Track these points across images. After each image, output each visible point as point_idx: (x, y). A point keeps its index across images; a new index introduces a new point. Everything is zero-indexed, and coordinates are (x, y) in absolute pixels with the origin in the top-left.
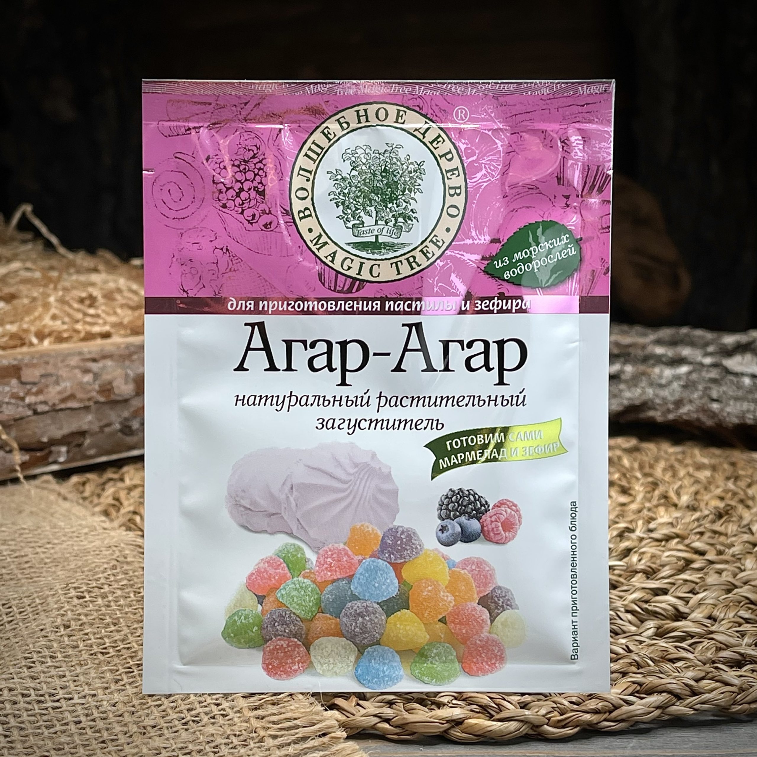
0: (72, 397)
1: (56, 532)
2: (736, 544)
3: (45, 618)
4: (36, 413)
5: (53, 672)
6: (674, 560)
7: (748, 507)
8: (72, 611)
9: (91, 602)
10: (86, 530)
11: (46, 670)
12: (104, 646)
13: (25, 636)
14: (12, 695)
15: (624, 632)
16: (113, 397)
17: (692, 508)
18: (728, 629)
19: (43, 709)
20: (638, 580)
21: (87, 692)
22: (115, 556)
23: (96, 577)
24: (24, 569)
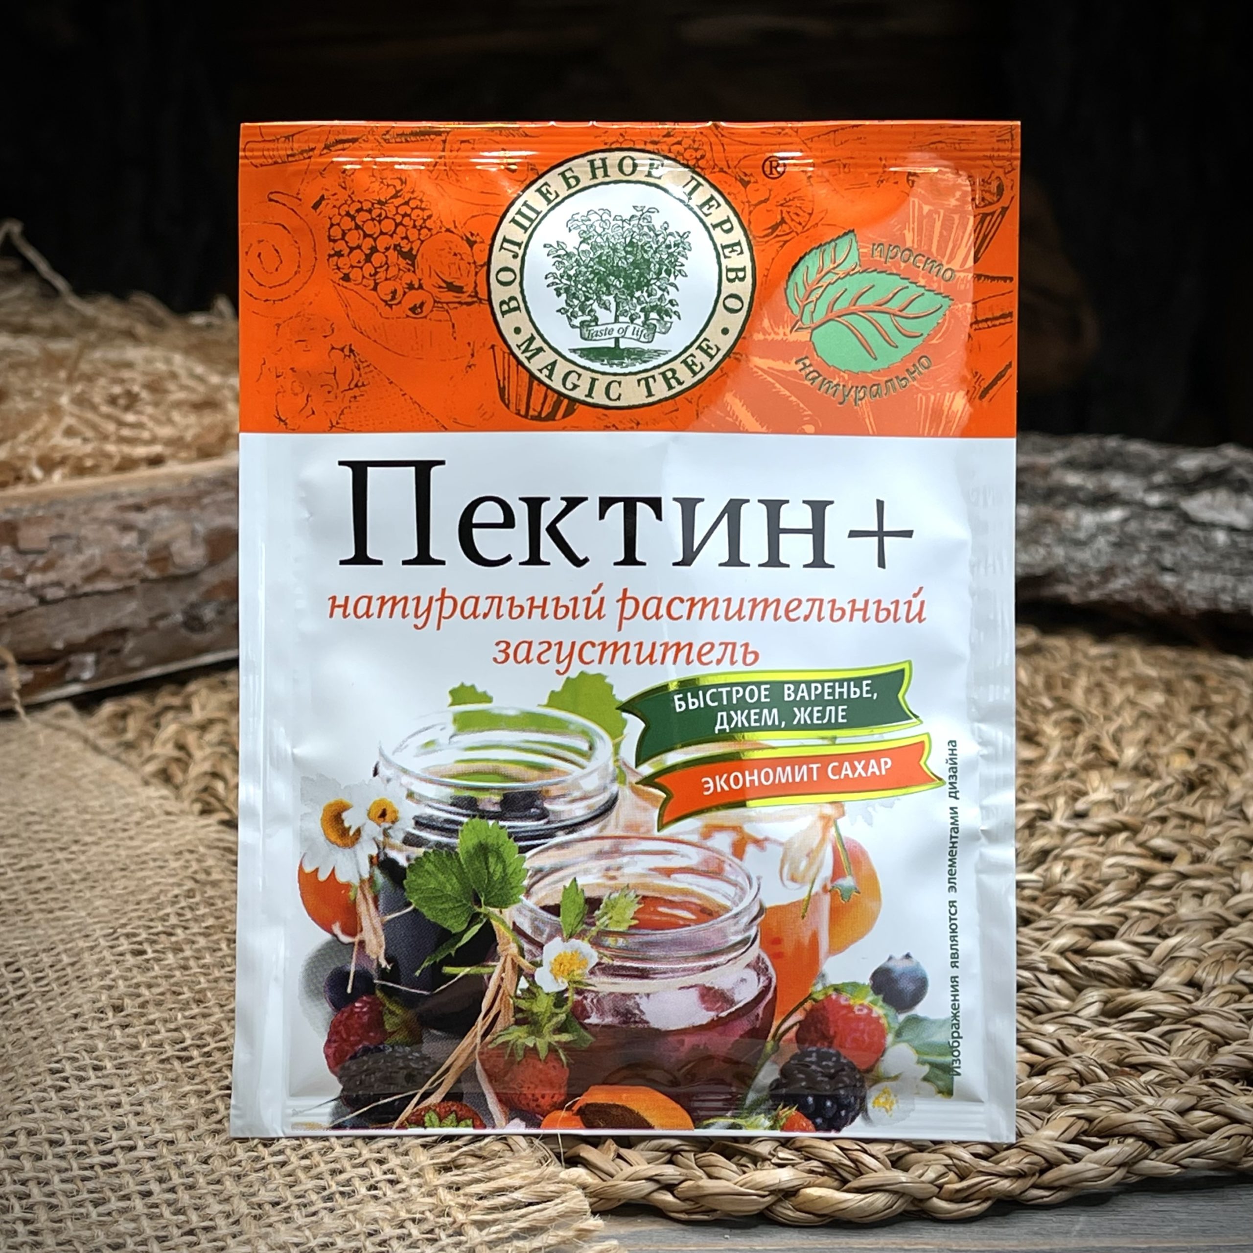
0: (103, 573)
1: (86, 821)
2: (1222, 840)
3: (79, 993)
4: (43, 601)
5: (101, 1097)
6: (1122, 872)
7: (1237, 770)
8: (126, 979)
9: (158, 960)
10: (137, 816)
11: (88, 1093)
12: (183, 1045)
13: (49, 1027)
14: (34, 1144)
15: (1050, 1010)
16: (172, 571)
17: (1144, 772)
18: (1223, 1006)
19: (86, 1169)
20: (1064, 910)
21: (158, 1135)
22: (190, 870)
23: (161, 913)
24: (36, 892)
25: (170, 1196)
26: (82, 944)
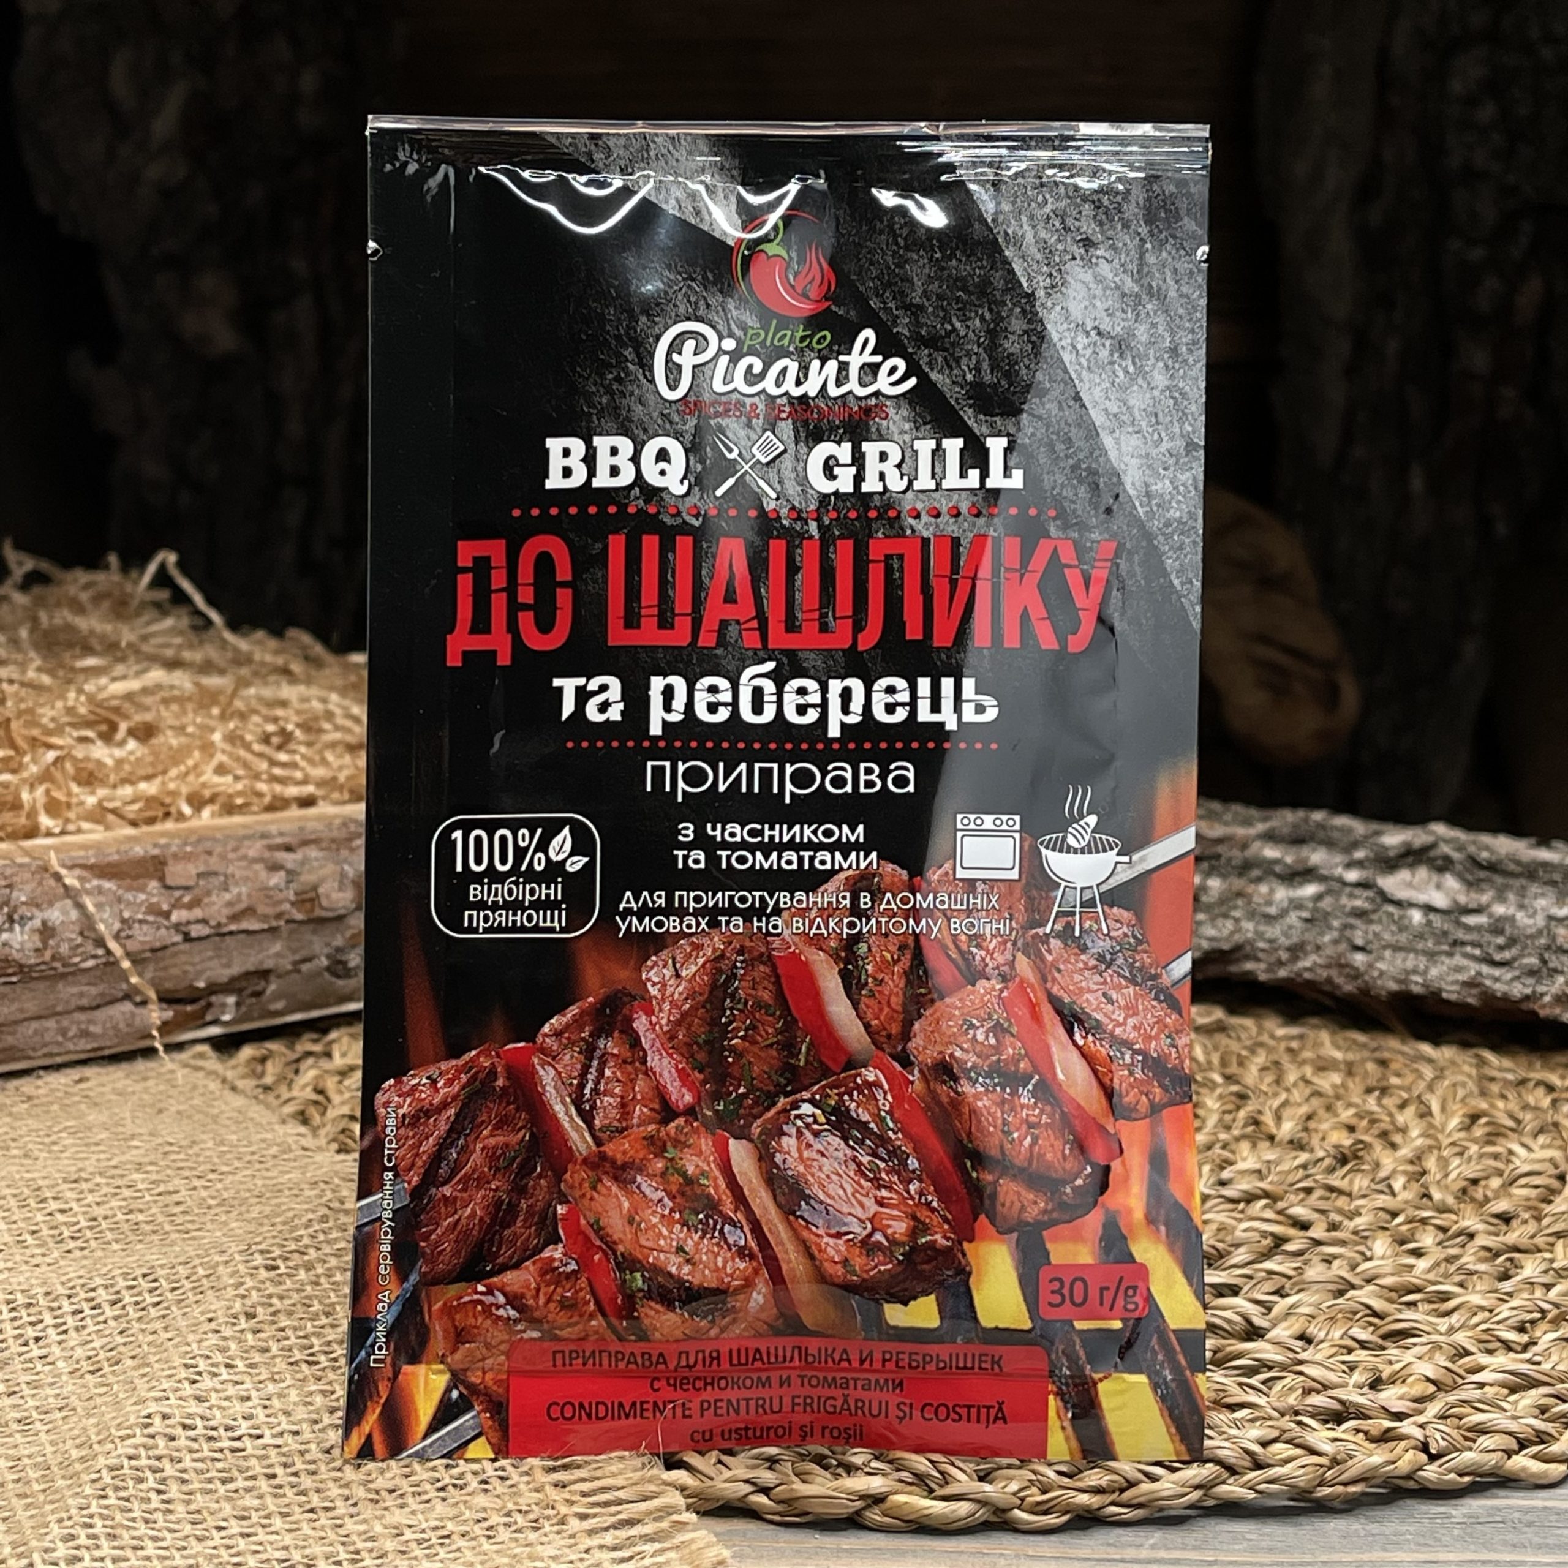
0: (249, 911)
1: (224, 1152)
2: (1363, 1211)
3: (215, 1300)
4: (187, 938)
5: (231, 1391)
6: (1255, 1236)
7: (1394, 1146)
8: (259, 1290)
9: (290, 1275)
10: (274, 1150)
11: (219, 1387)
12: (311, 1351)
13: (184, 1329)
14: (168, 1426)
16: (318, 913)
17: (1297, 1145)
19: (215, 1451)
21: (285, 1426)
22: (325, 1199)
23: (295, 1235)
24: (174, 1215)
25: (293, 1479)
26: (217, 1258)
